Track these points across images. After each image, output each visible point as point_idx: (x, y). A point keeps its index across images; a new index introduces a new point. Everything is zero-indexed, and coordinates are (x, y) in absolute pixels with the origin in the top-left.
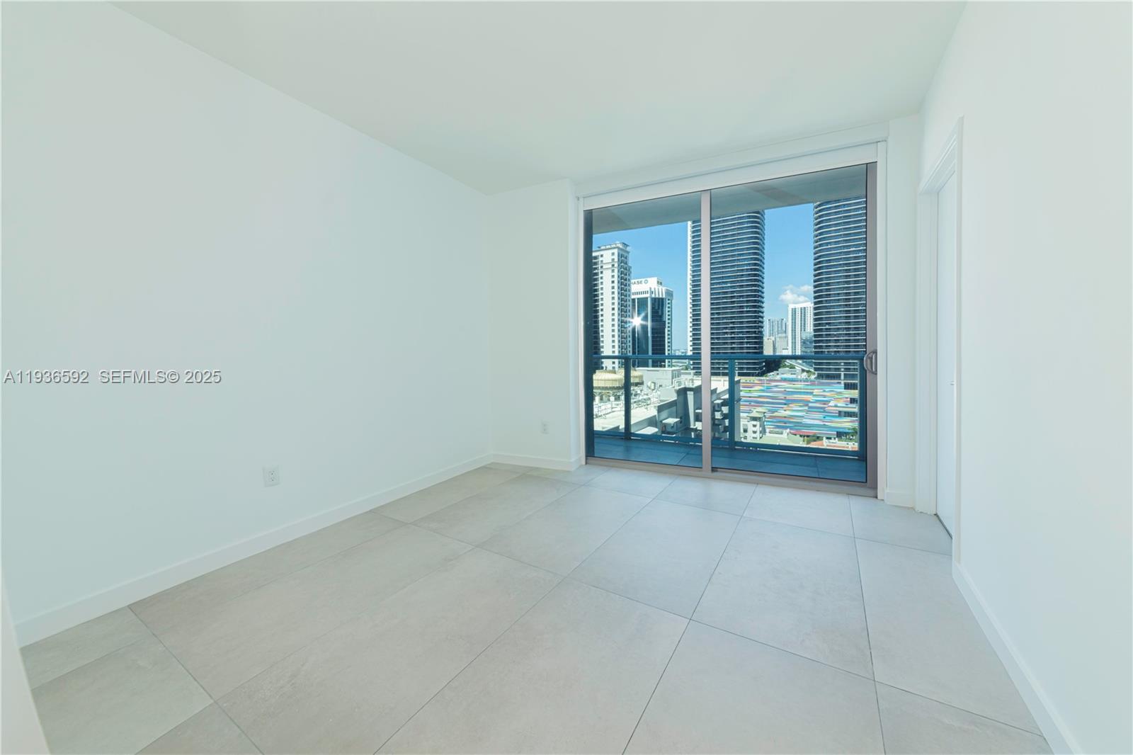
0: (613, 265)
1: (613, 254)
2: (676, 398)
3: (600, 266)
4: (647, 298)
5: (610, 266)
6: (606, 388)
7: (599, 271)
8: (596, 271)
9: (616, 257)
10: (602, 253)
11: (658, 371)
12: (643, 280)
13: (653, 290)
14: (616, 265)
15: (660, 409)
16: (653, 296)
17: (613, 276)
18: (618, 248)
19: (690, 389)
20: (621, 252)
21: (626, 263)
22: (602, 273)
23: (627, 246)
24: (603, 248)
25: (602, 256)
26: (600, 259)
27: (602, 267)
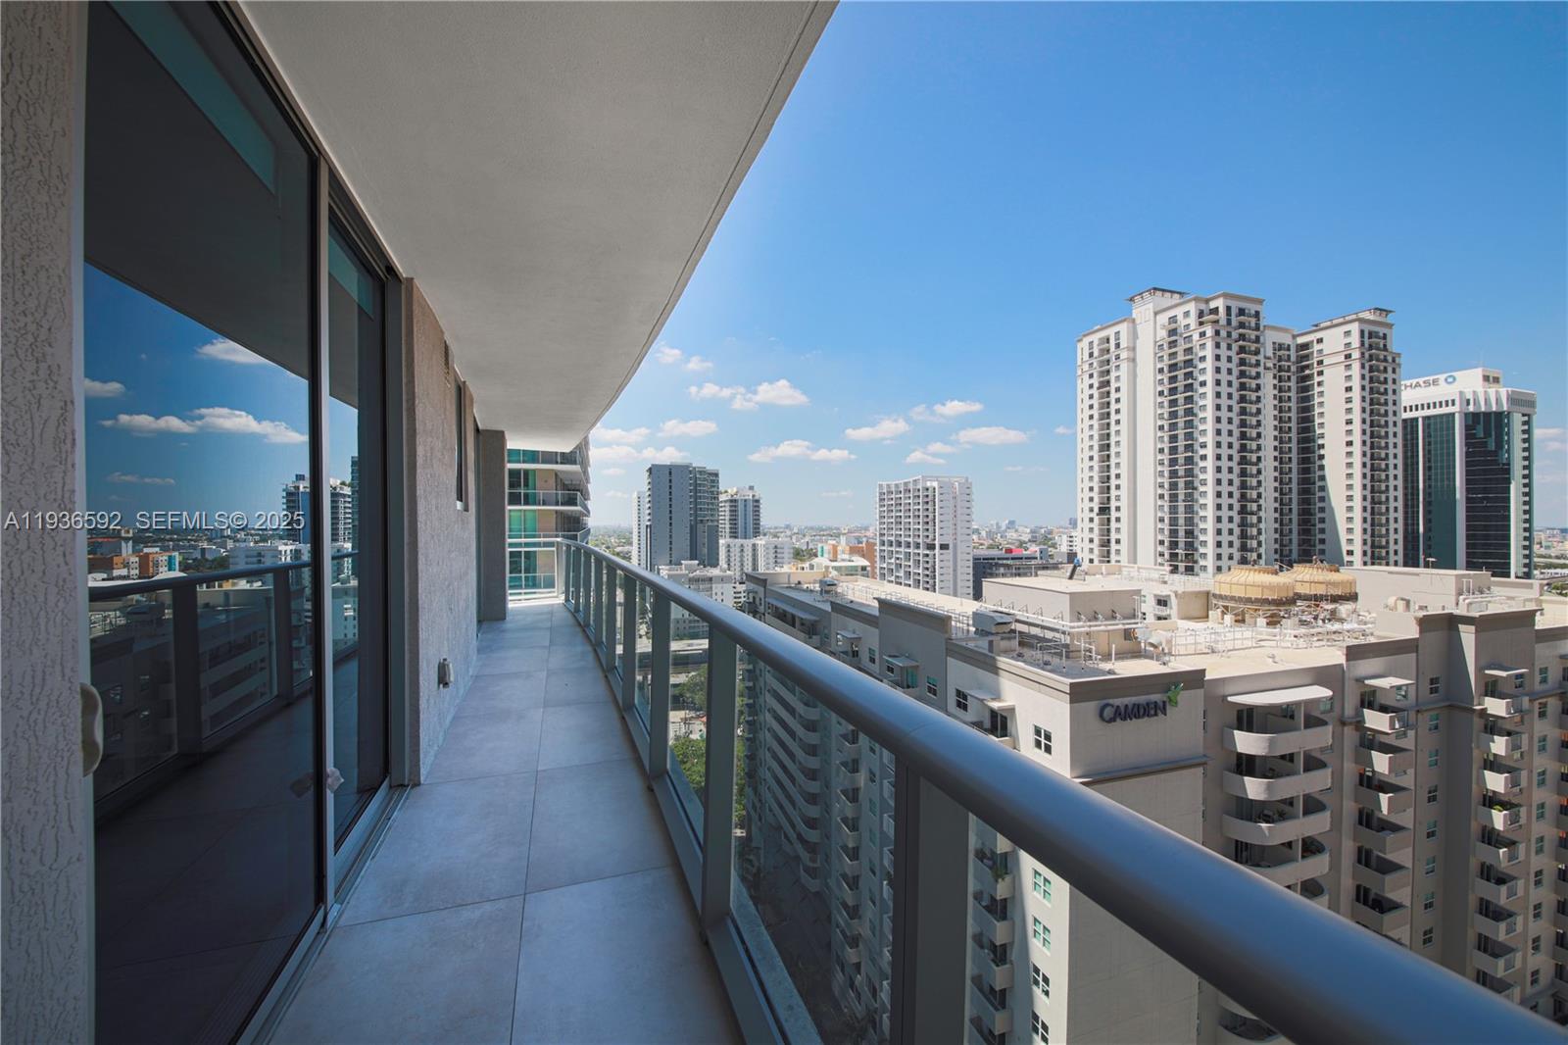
0: (1348, 357)
1: (1348, 333)
2: (1417, 636)
3: (1315, 361)
4: (1453, 414)
5: (1342, 358)
6: (1249, 601)
7: (1315, 371)
8: (1307, 372)
9: (1355, 340)
10: (1319, 335)
11: (1417, 575)
12: (1442, 377)
13: (1470, 396)
14: (1356, 355)
15: (1354, 653)
16: (1471, 408)
17: (1349, 378)
18: (1361, 321)
19: (1468, 620)
20: (1367, 328)
21: (1385, 348)
22: (1320, 373)
23: (1388, 312)
24: (1322, 325)
25: (1320, 341)
26: (1316, 347)
27: (1320, 363)
